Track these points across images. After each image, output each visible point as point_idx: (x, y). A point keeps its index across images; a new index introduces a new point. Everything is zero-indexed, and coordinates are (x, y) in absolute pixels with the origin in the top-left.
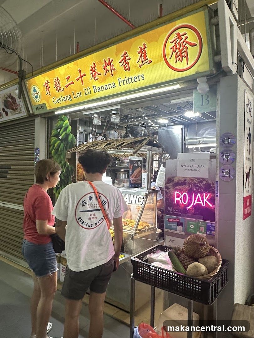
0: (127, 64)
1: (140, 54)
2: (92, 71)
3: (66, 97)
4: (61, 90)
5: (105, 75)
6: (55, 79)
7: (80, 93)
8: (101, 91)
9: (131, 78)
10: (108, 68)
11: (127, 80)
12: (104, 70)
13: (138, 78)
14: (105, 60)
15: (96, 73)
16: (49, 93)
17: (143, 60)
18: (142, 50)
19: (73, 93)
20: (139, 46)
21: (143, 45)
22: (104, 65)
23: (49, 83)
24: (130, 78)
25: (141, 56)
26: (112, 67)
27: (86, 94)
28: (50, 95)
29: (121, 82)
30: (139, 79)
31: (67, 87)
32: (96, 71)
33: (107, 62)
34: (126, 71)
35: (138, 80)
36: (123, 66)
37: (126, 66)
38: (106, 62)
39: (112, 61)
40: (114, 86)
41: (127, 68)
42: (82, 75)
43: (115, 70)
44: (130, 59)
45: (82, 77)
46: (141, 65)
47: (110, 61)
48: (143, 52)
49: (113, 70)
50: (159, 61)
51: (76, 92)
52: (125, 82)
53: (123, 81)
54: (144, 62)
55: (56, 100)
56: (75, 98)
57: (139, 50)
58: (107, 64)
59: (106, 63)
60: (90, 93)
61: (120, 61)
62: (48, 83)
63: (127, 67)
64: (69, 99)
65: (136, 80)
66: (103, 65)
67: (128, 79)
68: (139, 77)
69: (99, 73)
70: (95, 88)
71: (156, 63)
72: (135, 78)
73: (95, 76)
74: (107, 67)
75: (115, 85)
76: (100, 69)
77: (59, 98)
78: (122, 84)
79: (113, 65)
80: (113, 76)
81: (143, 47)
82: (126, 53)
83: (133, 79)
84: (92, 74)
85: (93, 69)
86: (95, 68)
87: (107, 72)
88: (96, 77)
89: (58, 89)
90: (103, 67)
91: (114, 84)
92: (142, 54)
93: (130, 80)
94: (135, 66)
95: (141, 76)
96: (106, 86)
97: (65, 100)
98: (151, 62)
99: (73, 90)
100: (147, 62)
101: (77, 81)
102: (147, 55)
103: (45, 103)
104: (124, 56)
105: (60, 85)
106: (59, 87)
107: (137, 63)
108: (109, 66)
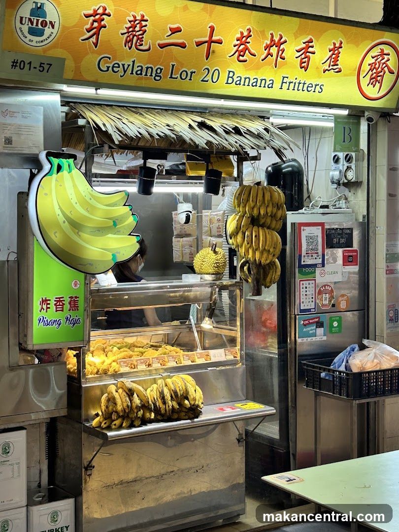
0: (306, 59)
1: (332, 52)
2: (239, 42)
3: (147, 68)
4: (141, 48)
5: (262, 60)
6: (134, 16)
7: (192, 73)
8: (241, 85)
9: (304, 84)
10: (274, 50)
11: (297, 85)
12: (265, 50)
13: (314, 86)
14: (272, 34)
15: (247, 48)
16: (94, 39)
17: (332, 64)
18: (336, 49)
19: (173, 66)
20: (334, 41)
21: (339, 42)
22: (269, 42)
23: (109, 15)
24: (302, 82)
25: (331, 57)
26: (280, 52)
27: (205, 79)
28: (96, 45)
29: (286, 83)
30: (315, 90)
31: (162, 46)
32: (248, 44)
33: (276, 39)
34: (301, 68)
35: (313, 90)
36: (300, 58)
37: (304, 60)
38: (274, 38)
39: (285, 42)
40: (270, 86)
41: (304, 66)
42: (214, 38)
43: (284, 59)
44: (313, 53)
45: (212, 44)
46: (326, 69)
47: (282, 40)
48: (336, 52)
49: (281, 58)
50: (350, 75)
51: (182, 67)
52: (292, 85)
53: (290, 83)
54: (331, 67)
55: (111, 65)
56: (171, 77)
57: (332, 47)
58: (274, 44)
59: (272, 40)
60: (214, 81)
61: (298, 48)
62: (103, 14)
63: (305, 62)
64: (154, 75)
65: (309, 89)
66: (266, 41)
67: (300, 83)
68: (316, 85)
69: (253, 51)
70: (231, 74)
71: (345, 75)
72: (310, 85)
73: (242, 53)
74: (271, 48)
75: (272, 84)
76: (257, 46)
77: (123, 63)
78: (285, 86)
79: (283, 51)
80: (276, 67)
81: (337, 45)
82: (311, 41)
83: (306, 86)
84: (237, 47)
85: (244, 39)
86: (248, 40)
87: (269, 56)
88: (243, 56)
89: (131, 41)
90: (265, 45)
91: (271, 82)
92: (333, 54)
93: (301, 85)
94: (317, 68)
95: (319, 85)
96: (255, 80)
97: (141, 74)
98: (341, 71)
99: (177, 61)
100: (335, 69)
101: (197, 46)
102: (339, 58)
103: (63, 60)
104: (307, 44)
105: (142, 34)
106: (138, 39)
107: (323, 64)
108: (277, 48)
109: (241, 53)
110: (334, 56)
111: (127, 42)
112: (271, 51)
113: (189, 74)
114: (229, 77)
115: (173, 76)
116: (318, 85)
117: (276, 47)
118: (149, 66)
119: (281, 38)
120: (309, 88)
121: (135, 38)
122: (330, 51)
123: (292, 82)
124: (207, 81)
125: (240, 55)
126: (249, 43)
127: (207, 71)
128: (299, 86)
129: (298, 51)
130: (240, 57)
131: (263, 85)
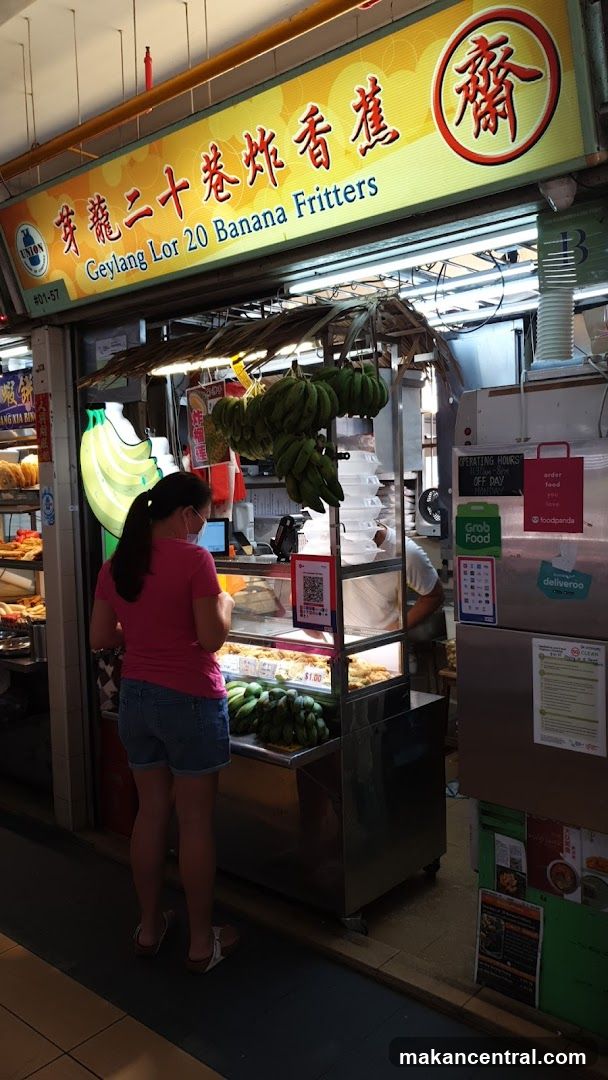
0: (320, 147)
1: (362, 110)
2: (208, 173)
3: (129, 258)
4: (113, 236)
5: (251, 184)
6: (92, 202)
7: (174, 244)
8: (240, 235)
10: (260, 159)
11: (324, 199)
12: (248, 166)
13: (356, 188)
14: (248, 136)
15: (222, 177)
17: (372, 131)
18: (368, 99)
19: (151, 243)
20: (357, 87)
21: (369, 83)
22: (248, 152)
23: (72, 213)
24: (330, 190)
25: (364, 119)
26: (272, 158)
27: (193, 246)
28: (77, 252)
29: (304, 203)
30: (361, 193)
31: (130, 224)
32: (221, 171)
33: (257, 140)
34: (318, 167)
35: (358, 196)
36: (307, 151)
37: (316, 151)
38: (253, 140)
39: (272, 136)
40: (281, 218)
41: (321, 158)
42: (177, 184)
43: (282, 165)
44: (328, 129)
45: (178, 193)
46: (364, 146)
47: (267, 137)
48: (371, 104)
49: (277, 166)
50: (422, 133)
51: (161, 241)
52: (316, 203)
54: (373, 139)
55: (97, 270)
56: (156, 260)
57: (358, 99)
58: (257, 149)
59: (251, 144)
60: (204, 243)
61: (297, 136)
62: (69, 214)
63: (319, 154)
65: (350, 196)
66: (244, 151)
67: (327, 194)
68: (360, 185)
69: (232, 177)
70: (220, 225)
71: (410, 140)
72: (349, 189)
73: (219, 188)
74: (256, 158)
75: (283, 213)
76: (234, 166)
77: (106, 262)
78: (305, 209)
79: (275, 152)
80: (275, 184)
81: (368, 90)
83: (341, 194)
84: (209, 181)
85: (213, 164)
86: (219, 163)
87: (258, 172)
88: (222, 191)
89: (101, 232)
90: (244, 158)
91: (280, 212)
92: (366, 112)
93: (332, 197)
94: (347, 152)
95: (366, 182)
96: (255, 219)
97: (127, 268)
98: (398, 136)
99: (151, 235)
100: (384, 138)
101: (163, 205)
102: (382, 114)
103: (62, 280)
104: (309, 120)
105: (107, 219)
106: (106, 227)
107: (353, 140)
108: (264, 153)
109: (217, 188)
110: (369, 115)
111: (98, 235)
112: (257, 163)
113: (172, 247)
114: (218, 231)
115: (157, 257)
116: (363, 182)
117: (262, 152)
118: (129, 254)
119: (263, 133)
120: (350, 194)
121: (103, 227)
122: (358, 110)
123: (314, 198)
124: (195, 248)
125: (217, 192)
126: (221, 167)
127: (188, 233)
128: (328, 199)
129: (299, 141)
130: (220, 194)
131: (270, 223)
